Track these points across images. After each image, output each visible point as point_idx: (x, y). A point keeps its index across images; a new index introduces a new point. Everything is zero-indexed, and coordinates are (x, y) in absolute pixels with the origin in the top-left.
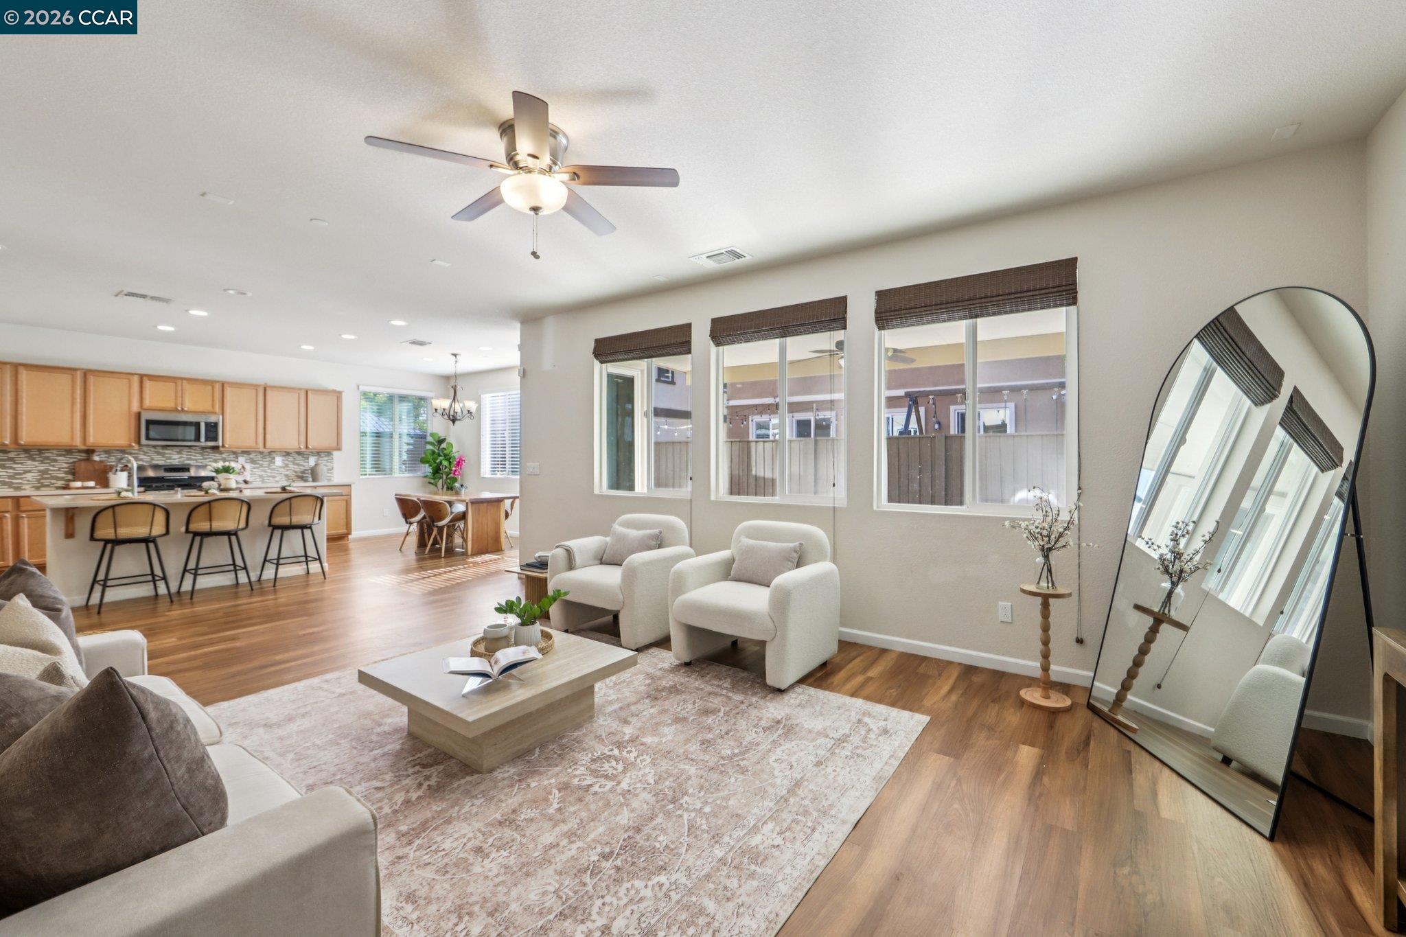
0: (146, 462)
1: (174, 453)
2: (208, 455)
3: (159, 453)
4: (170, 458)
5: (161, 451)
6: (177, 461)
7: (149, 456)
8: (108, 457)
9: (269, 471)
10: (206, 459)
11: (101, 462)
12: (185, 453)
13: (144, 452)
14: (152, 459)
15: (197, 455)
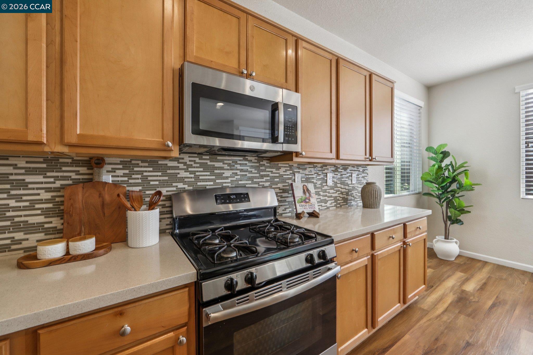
0: (189, 184)
1: (226, 167)
2: (265, 171)
3: (205, 167)
4: (220, 176)
5: (209, 163)
6: (229, 181)
7: (191, 173)
8: (129, 176)
9: (321, 193)
10: (262, 177)
11: (115, 185)
12: (238, 167)
13: (185, 164)
14: (197, 178)
15: (253, 170)
